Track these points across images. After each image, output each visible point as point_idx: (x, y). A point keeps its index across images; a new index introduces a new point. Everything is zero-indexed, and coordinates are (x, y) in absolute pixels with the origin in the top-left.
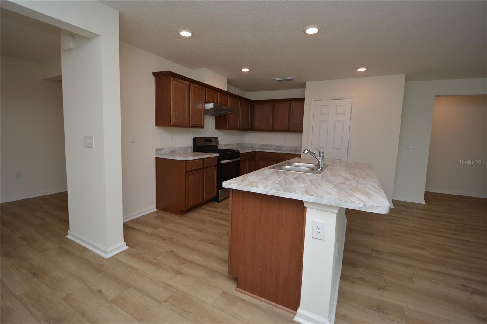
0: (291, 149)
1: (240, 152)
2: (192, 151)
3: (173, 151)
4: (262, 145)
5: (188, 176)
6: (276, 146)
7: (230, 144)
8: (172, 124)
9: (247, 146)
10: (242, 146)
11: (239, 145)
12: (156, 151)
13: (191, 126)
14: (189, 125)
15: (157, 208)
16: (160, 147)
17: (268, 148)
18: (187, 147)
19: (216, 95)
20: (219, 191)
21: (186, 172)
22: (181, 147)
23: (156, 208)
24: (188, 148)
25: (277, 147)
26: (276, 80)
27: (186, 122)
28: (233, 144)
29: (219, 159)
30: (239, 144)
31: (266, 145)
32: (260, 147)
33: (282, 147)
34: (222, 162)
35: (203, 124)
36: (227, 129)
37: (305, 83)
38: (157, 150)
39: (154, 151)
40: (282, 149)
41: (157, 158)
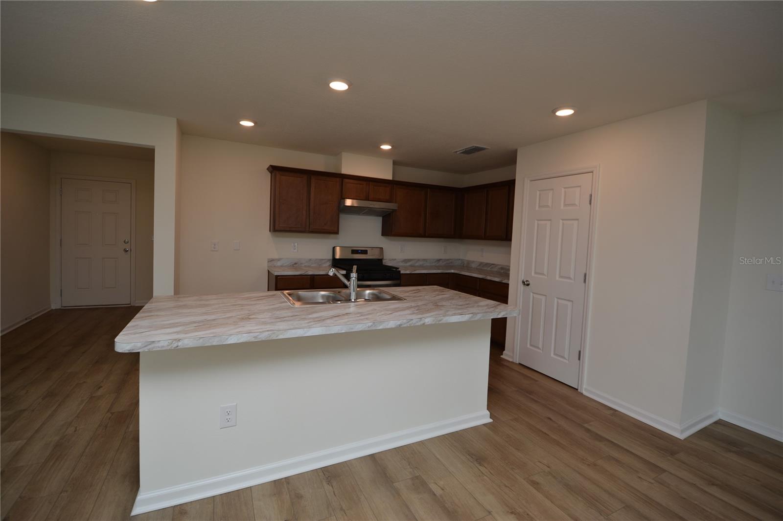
1: (400, 271)
2: (330, 265)
3: (295, 264)
8: (276, 229)
10: (451, 263)
11: (441, 261)
12: (268, 262)
13: (310, 230)
16: (276, 257)
18: (322, 260)
19: (364, 186)
22: (311, 259)
27: (301, 225)
28: (424, 260)
36: (394, 236)
37: (517, 150)
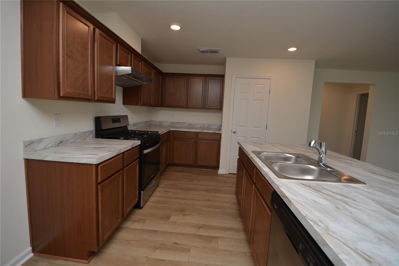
0: (204, 127)
1: (160, 134)
2: (93, 137)
3: (61, 142)
4: (172, 123)
5: (102, 191)
6: (188, 124)
7: (139, 123)
8: (61, 95)
9: (154, 124)
10: (150, 123)
12: (26, 146)
13: (96, 99)
14: (93, 98)
15: (33, 251)
17: (179, 125)
18: (86, 132)
19: (129, 56)
20: (141, 193)
21: (98, 184)
22: (76, 134)
23: (31, 252)
24: (87, 134)
25: (190, 125)
26: (200, 50)
27: (88, 91)
28: (142, 123)
29: (141, 147)
30: (147, 122)
31: (177, 123)
32: (170, 125)
33: (194, 125)
34: (146, 151)
35: (114, 97)
36: (141, 105)
37: (226, 58)
38: (29, 145)
39: (22, 146)
40: (194, 126)
41: (27, 159)
